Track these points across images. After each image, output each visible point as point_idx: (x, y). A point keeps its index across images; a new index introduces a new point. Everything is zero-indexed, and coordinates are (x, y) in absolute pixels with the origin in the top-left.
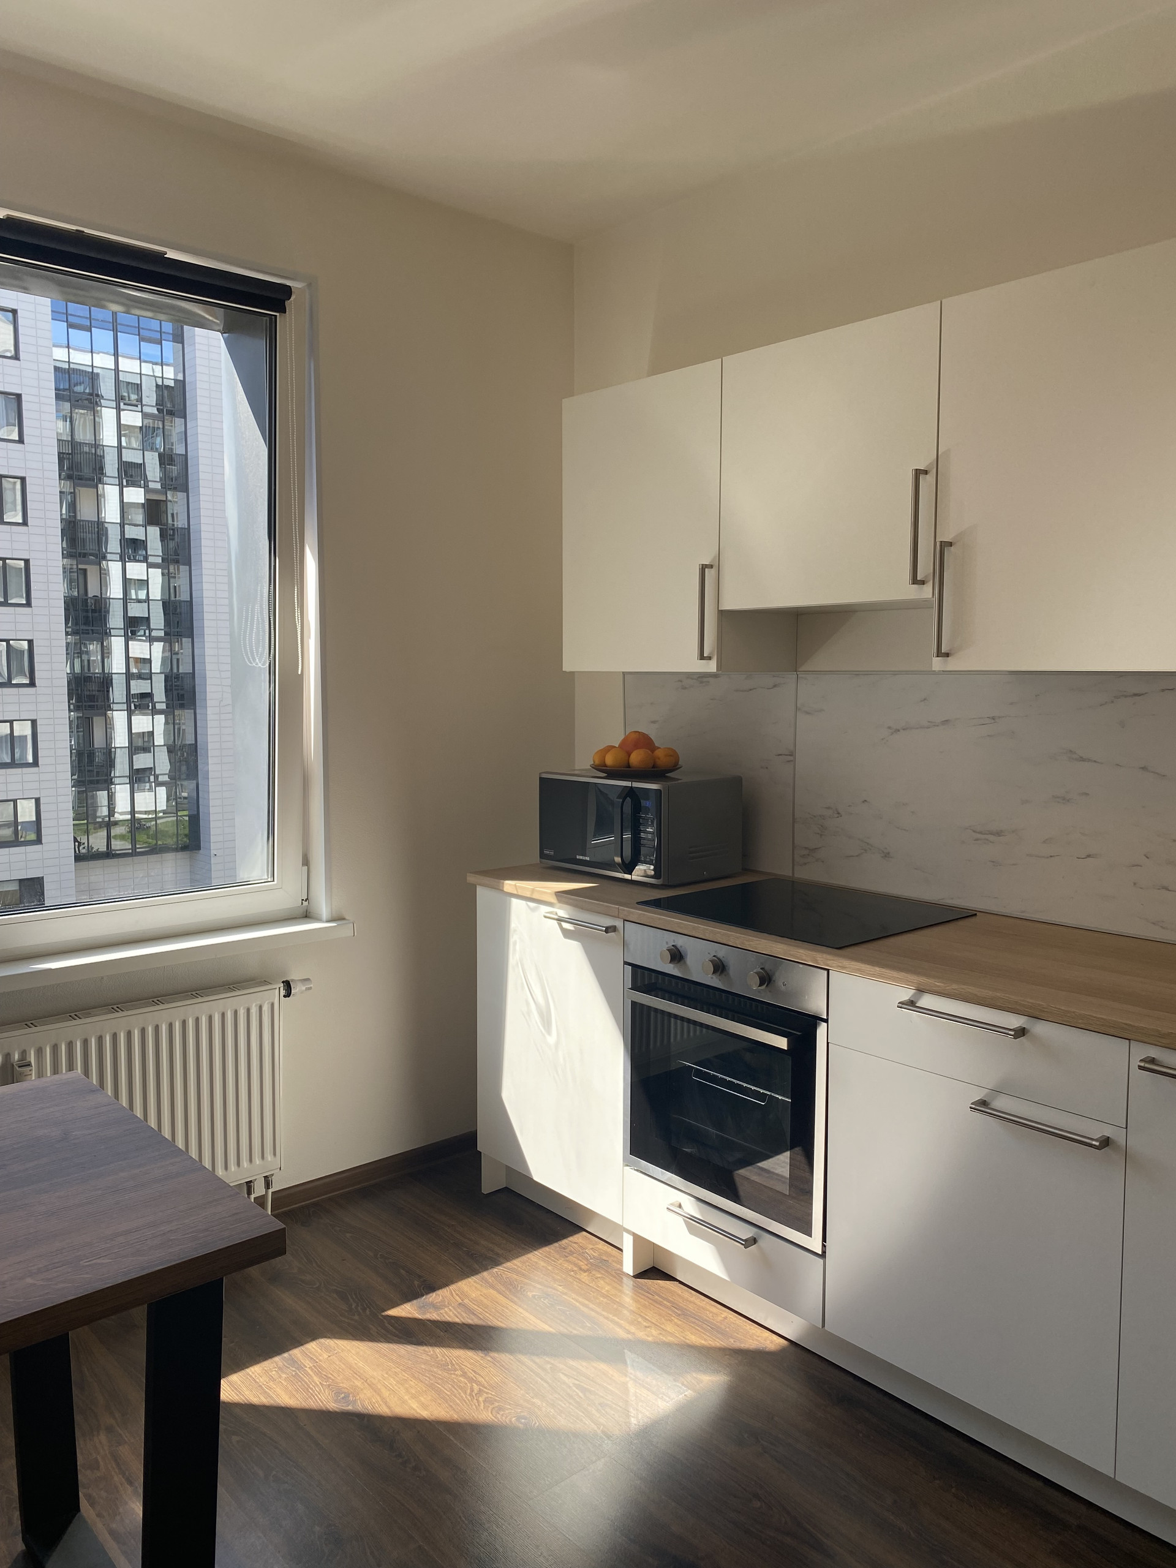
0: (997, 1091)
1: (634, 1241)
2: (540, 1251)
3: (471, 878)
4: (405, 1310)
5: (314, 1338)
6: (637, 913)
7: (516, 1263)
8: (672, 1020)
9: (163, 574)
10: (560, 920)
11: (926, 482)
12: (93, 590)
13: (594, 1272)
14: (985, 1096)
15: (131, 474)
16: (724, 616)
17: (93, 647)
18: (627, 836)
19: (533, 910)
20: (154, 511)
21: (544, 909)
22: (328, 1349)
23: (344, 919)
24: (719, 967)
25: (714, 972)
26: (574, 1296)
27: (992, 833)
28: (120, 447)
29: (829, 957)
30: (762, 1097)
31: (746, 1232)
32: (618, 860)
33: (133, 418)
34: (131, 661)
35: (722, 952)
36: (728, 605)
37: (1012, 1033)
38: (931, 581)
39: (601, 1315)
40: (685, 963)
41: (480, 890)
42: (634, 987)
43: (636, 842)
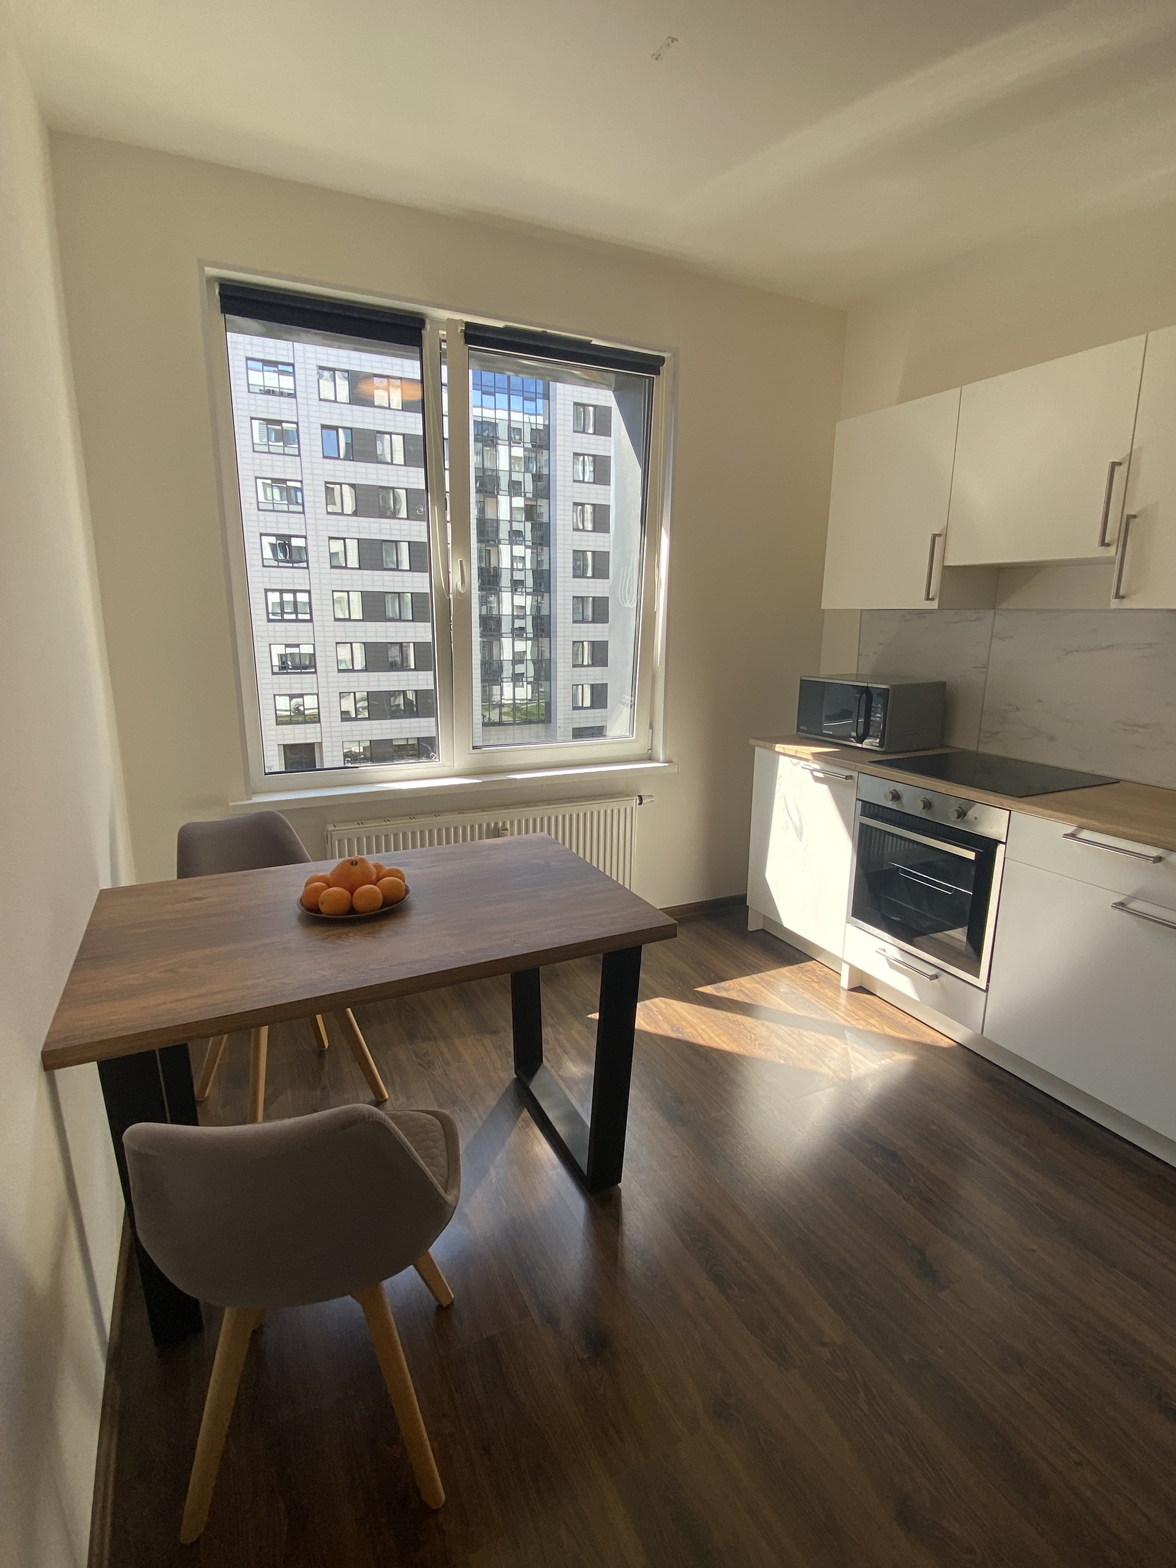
0: (1133, 898)
1: (850, 969)
2: (788, 968)
3: (752, 742)
4: (708, 989)
5: (657, 996)
6: (870, 768)
7: (773, 972)
8: (887, 836)
9: (532, 553)
10: (812, 771)
11: (1120, 472)
12: (493, 564)
13: (822, 984)
14: (1123, 900)
15: (515, 488)
16: (946, 569)
17: (493, 598)
18: (861, 720)
19: (795, 764)
20: (530, 512)
21: (803, 763)
22: (665, 1003)
23: (672, 762)
24: (928, 805)
25: (924, 808)
26: (810, 995)
27: (1139, 726)
28: (510, 471)
29: (1012, 802)
30: (949, 889)
31: (932, 971)
32: (854, 734)
33: (518, 452)
34: (515, 607)
35: (930, 796)
36: (950, 562)
37: (1152, 859)
38: (1116, 545)
39: (828, 1008)
40: (901, 802)
41: (757, 749)
42: (863, 814)
43: (867, 724)
